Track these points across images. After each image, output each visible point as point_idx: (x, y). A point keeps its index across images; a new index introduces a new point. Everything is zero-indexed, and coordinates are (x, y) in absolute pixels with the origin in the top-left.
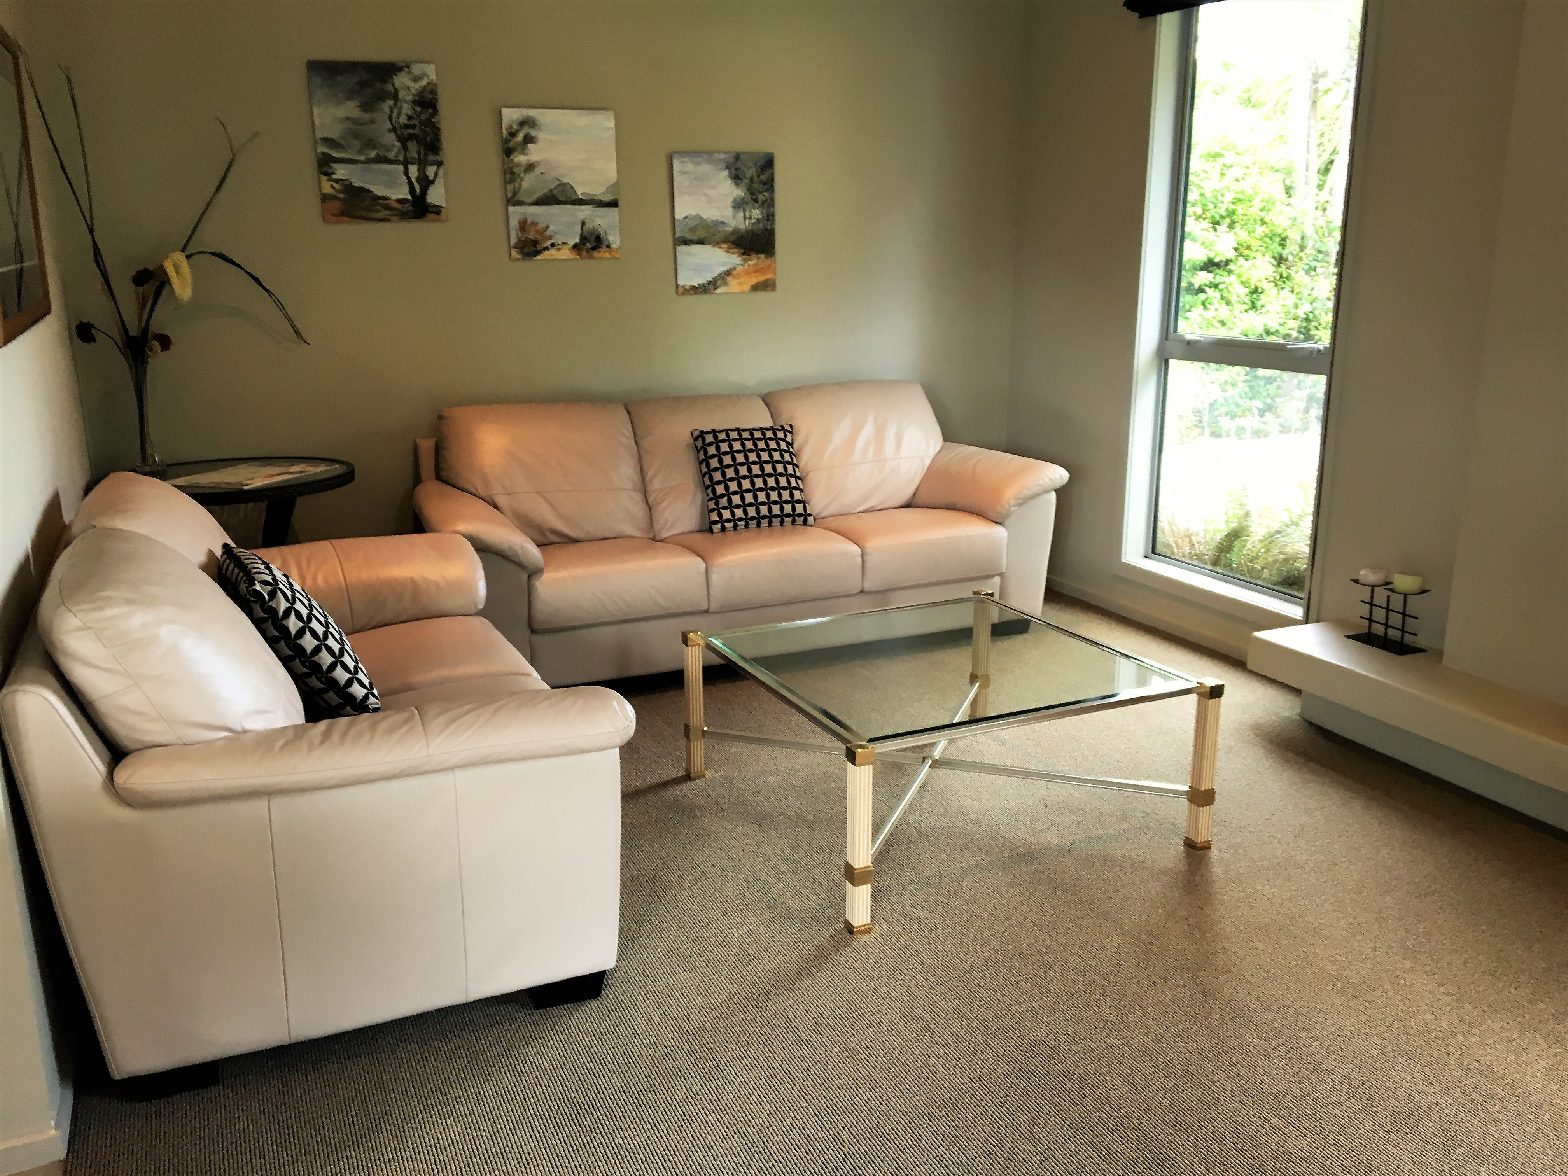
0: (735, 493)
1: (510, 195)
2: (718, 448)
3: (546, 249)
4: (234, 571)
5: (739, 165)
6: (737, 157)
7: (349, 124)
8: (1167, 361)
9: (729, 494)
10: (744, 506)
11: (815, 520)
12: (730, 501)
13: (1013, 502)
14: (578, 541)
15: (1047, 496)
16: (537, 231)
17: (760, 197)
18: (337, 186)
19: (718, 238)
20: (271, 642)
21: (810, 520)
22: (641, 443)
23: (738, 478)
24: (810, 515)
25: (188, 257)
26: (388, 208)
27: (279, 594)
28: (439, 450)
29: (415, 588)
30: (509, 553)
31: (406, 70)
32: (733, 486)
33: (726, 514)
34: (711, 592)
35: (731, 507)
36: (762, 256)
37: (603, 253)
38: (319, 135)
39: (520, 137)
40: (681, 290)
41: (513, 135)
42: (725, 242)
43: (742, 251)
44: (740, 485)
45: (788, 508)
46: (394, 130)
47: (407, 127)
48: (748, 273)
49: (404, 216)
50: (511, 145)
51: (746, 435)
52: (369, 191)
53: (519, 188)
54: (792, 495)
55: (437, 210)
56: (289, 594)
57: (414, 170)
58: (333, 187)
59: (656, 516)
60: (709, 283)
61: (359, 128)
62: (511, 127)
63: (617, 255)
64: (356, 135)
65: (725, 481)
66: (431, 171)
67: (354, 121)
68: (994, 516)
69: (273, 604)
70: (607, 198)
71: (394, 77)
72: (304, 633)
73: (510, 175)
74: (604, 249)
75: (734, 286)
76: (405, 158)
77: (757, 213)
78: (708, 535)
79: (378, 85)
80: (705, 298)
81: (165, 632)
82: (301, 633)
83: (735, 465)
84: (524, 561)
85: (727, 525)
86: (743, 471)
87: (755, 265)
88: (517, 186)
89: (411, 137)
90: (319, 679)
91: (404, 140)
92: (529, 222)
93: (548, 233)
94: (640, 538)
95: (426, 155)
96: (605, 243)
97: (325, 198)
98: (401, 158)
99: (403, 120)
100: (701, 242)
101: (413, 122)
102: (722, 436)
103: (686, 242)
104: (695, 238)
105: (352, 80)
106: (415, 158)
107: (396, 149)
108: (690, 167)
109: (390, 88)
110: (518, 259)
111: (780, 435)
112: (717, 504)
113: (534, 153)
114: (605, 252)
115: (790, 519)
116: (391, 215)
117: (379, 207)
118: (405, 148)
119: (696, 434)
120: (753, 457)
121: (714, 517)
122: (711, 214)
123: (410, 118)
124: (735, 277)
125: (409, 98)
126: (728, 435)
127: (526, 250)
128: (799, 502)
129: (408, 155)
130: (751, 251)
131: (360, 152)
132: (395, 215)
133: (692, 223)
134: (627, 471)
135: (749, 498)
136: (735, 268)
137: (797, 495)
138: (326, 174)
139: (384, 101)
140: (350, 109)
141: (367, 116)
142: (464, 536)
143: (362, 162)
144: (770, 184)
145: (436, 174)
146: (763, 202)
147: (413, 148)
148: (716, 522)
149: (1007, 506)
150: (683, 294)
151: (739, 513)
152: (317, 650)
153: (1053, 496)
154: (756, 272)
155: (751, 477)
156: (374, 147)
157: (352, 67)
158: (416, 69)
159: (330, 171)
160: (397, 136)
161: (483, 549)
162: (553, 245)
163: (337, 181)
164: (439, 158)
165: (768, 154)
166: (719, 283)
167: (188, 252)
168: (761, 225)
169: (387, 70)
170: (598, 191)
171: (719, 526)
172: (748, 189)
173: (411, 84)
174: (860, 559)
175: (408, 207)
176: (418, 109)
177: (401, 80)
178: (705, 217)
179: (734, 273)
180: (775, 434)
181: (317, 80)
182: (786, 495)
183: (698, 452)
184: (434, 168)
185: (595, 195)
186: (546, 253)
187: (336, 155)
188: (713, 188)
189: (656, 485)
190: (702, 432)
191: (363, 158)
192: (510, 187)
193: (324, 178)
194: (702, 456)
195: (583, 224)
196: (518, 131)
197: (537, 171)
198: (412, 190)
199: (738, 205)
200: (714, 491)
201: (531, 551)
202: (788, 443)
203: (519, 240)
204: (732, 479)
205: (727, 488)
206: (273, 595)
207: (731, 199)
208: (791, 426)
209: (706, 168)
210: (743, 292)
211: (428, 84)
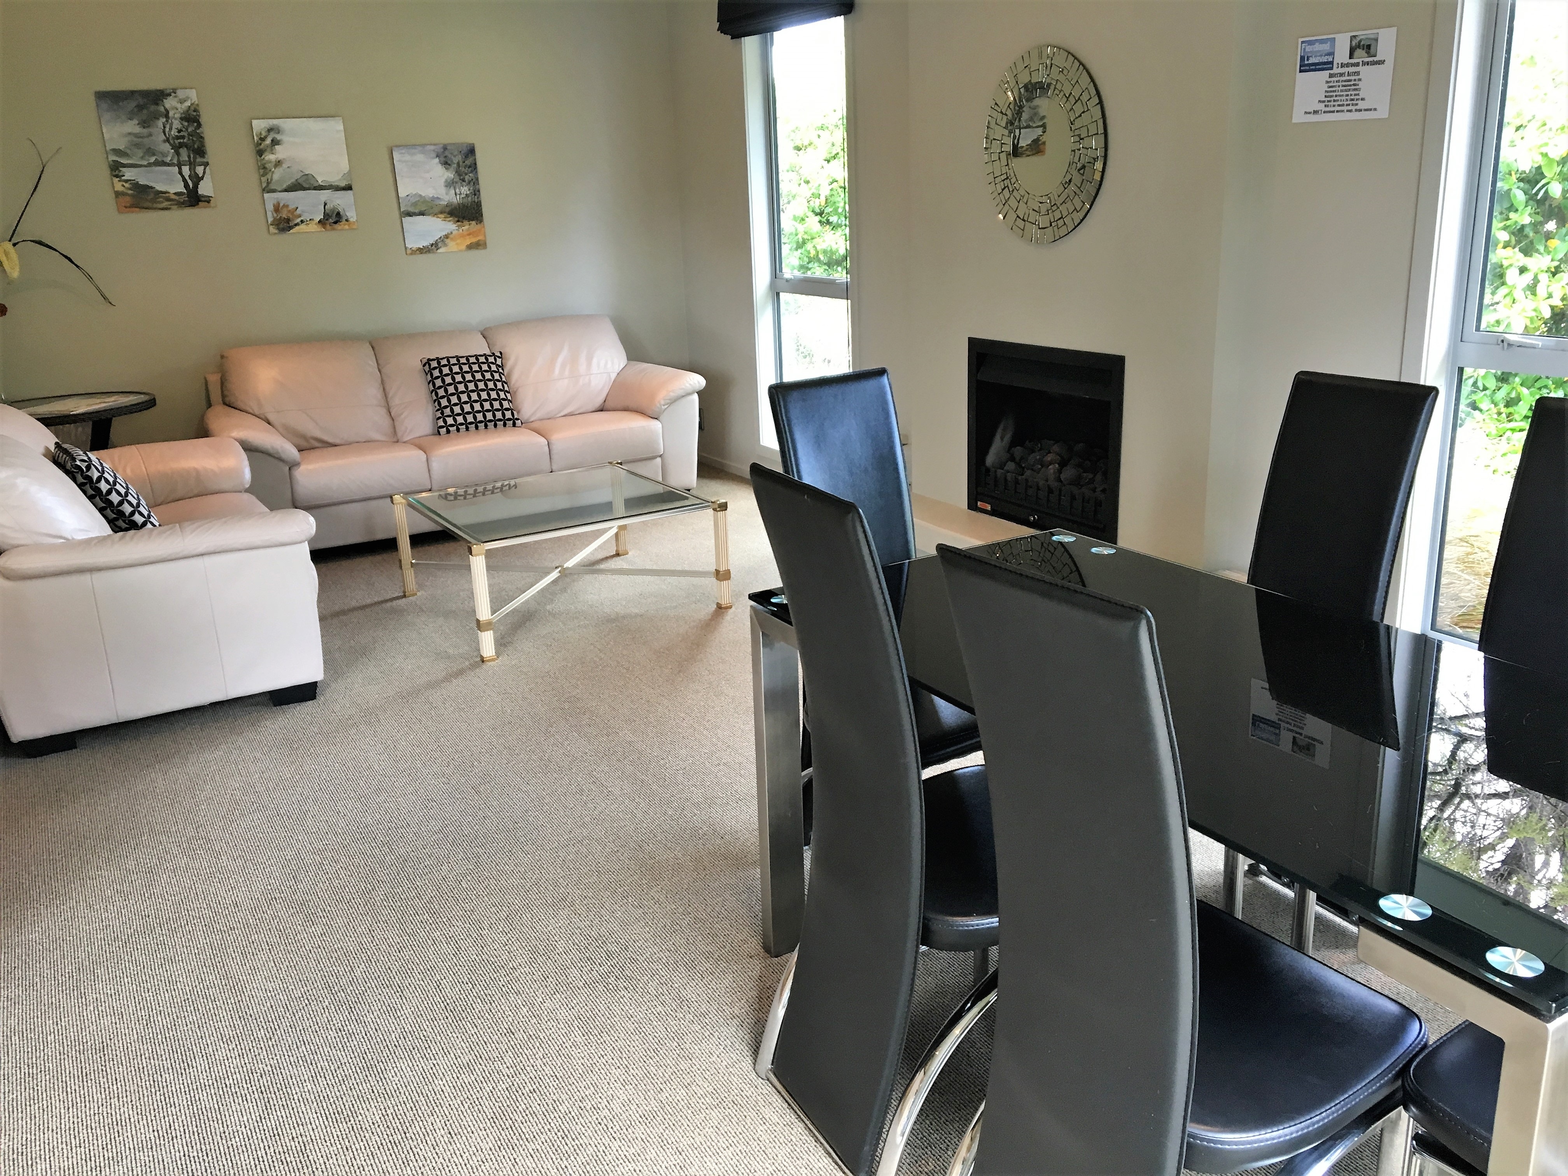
0: (456, 405)
1: (264, 185)
2: (441, 372)
3: (296, 225)
4: (63, 457)
5: (447, 153)
6: (445, 148)
7: (130, 138)
8: (778, 294)
9: (451, 406)
10: (464, 414)
11: (522, 423)
12: (452, 411)
13: (662, 402)
14: (336, 446)
15: (691, 397)
16: (289, 211)
17: (467, 178)
18: (127, 185)
19: (436, 210)
20: (91, 498)
21: (518, 423)
22: (383, 370)
23: (458, 394)
24: (518, 419)
25: (14, 245)
26: (168, 199)
27: (92, 466)
28: (223, 383)
29: (198, 475)
30: (271, 451)
31: (173, 94)
32: (454, 400)
33: (450, 421)
34: (432, 476)
35: (453, 415)
36: (474, 223)
37: (342, 226)
38: (109, 147)
39: (268, 141)
40: (409, 251)
41: (263, 139)
42: (441, 213)
43: (456, 219)
44: (459, 398)
45: (499, 415)
46: (168, 140)
47: (178, 138)
48: (462, 236)
49: (181, 205)
50: (262, 147)
51: (463, 360)
52: (152, 188)
53: (272, 180)
54: (501, 405)
55: (208, 199)
56: (100, 468)
57: (186, 170)
58: (123, 186)
59: (397, 424)
60: (432, 245)
61: (140, 140)
62: (261, 134)
63: (355, 227)
64: (137, 146)
65: (448, 396)
66: (200, 170)
67: (136, 135)
68: (650, 413)
69: (89, 473)
70: (343, 184)
71: (165, 100)
72: (112, 492)
73: (264, 170)
74: (344, 222)
75: (452, 246)
76: (178, 160)
77: (465, 190)
78: (438, 436)
79: (153, 108)
80: (430, 256)
81: (22, 483)
82: (109, 492)
83: (455, 383)
84: (284, 456)
85: (451, 429)
86: (461, 388)
87: (468, 229)
88: (269, 178)
89: (181, 145)
90: (124, 521)
91: (177, 149)
92: (281, 205)
93: (298, 212)
94: (383, 441)
95: (195, 158)
96: (344, 218)
97: (118, 194)
98: (175, 161)
99: (174, 132)
100: (422, 214)
101: (182, 134)
102: (444, 362)
103: (409, 214)
104: (417, 211)
105: (132, 105)
106: (186, 161)
107: (171, 155)
108: (407, 157)
109: (162, 109)
110: (275, 234)
111: (491, 359)
112: (442, 413)
113: (280, 152)
114: (345, 225)
115: (502, 423)
116: (171, 205)
117: (161, 199)
118: (178, 154)
119: (425, 361)
120: (468, 377)
121: (441, 423)
122: (428, 192)
123: (179, 131)
124: (452, 239)
125: (178, 116)
126: (448, 361)
127: (281, 226)
128: (507, 409)
129: (181, 159)
130: (464, 218)
131: (142, 158)
132: (173, 205)
133: (413, 200)
134: (373, 392)
135: (467, 408)
136: (452, 233)
137: (506, 405)
138: (117, 176)
139: (158, 119)
140: (132, 127)
141: (145, 131)
142: (236, 440)
143: (145, 166)
144: (474, 167)
145: (204, 173)
146: (469, 182)
147: (184, 154)
148: (442, 427)
149: (658, 405)
150: (411, 254)
151: (460, 419)
152: (121, 503)
153: (696, 397)
154: (469, 235)
155: (468, 392)
156: (154, 155)
157: (131, 94)
158: (181, 94)
159: (121, 174)
160: (171, 145)
161: (249, 449)
162: (302, 221)
163: (126, 181)
164: (205, 160)
165: (470, 144)
166: (440, 245)
167: (14, 240)
168: (470, 199)
169: (157, 96)
170: (335, 178)
171: (445, 429)
172: (456, 172)
173: (179, 105)
174: (547, 448)
175: (184, 198)
176: (186, 124)
177: (169, 103)
178: (423, 195)
179: (451, 236)
180: (487, 359)
181: (104, 106)
182: (496, 405)
183: (427, 374)
184: (202, 167)
185: (334, 182)
186: (297, 228)
187: (124, 161)
188: (428, 172)
189: (395, 402)
190: (429, 360)
191: (145, 163)
192: (264, 179)
193: (116, 180)
194: (429, 378)
195: (325, 204)
196: (266, 137)
197: (285, 166)
198: (186, 185)
199: (450, 184)
200: (440, 404)
201: (290, 450)
202: (498, 366)
203: (275, 219)
204: (452, 394)
205: (449, 401)
206: (88, 468)
207: (444, 180)
208: (501, 353)
209: (420, 157)
210: (461, 251)
211: (192, 104)
